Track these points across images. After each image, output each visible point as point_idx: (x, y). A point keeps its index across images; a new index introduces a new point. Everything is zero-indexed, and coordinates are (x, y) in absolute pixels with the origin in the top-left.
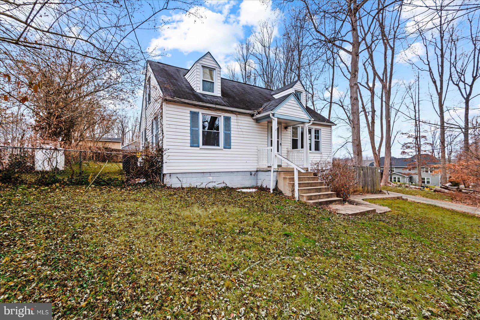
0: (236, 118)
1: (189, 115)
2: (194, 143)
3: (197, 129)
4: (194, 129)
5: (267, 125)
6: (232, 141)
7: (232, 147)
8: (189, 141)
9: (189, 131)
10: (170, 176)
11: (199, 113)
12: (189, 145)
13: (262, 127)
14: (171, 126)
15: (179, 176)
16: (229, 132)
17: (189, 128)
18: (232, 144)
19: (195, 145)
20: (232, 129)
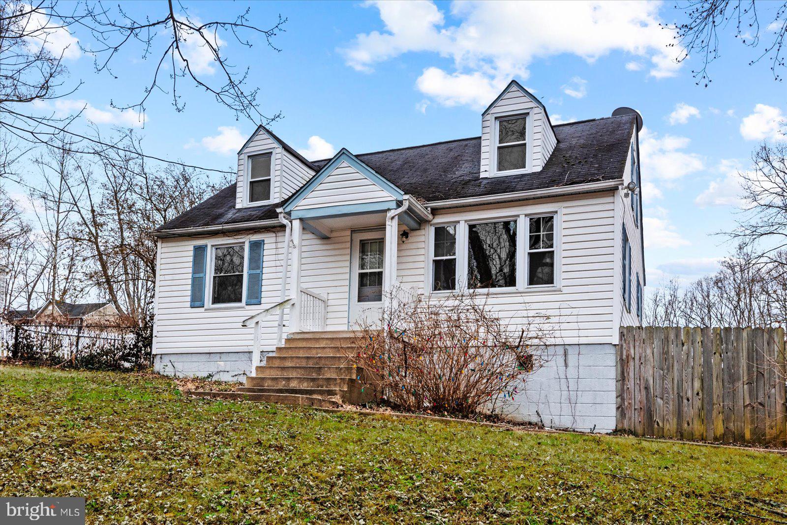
0: (273, 240)
1: (192, 253)
2: (197, 301)
3: (201, 275)
4: (197, 276)
5: (349, 239)
6: (264, 289)
7: (263, 301)
8: (189, 299)
9: (190, 282)
10: (161, 358)
11: (206, 246)
12: (188, 304)
13: (337, 246)
14: (167, 277)
15: (173, 358)
16: (258, 271)
17: (190, 276)
18: (263, 294)
19: (197, 304)
20: (265, 264)
